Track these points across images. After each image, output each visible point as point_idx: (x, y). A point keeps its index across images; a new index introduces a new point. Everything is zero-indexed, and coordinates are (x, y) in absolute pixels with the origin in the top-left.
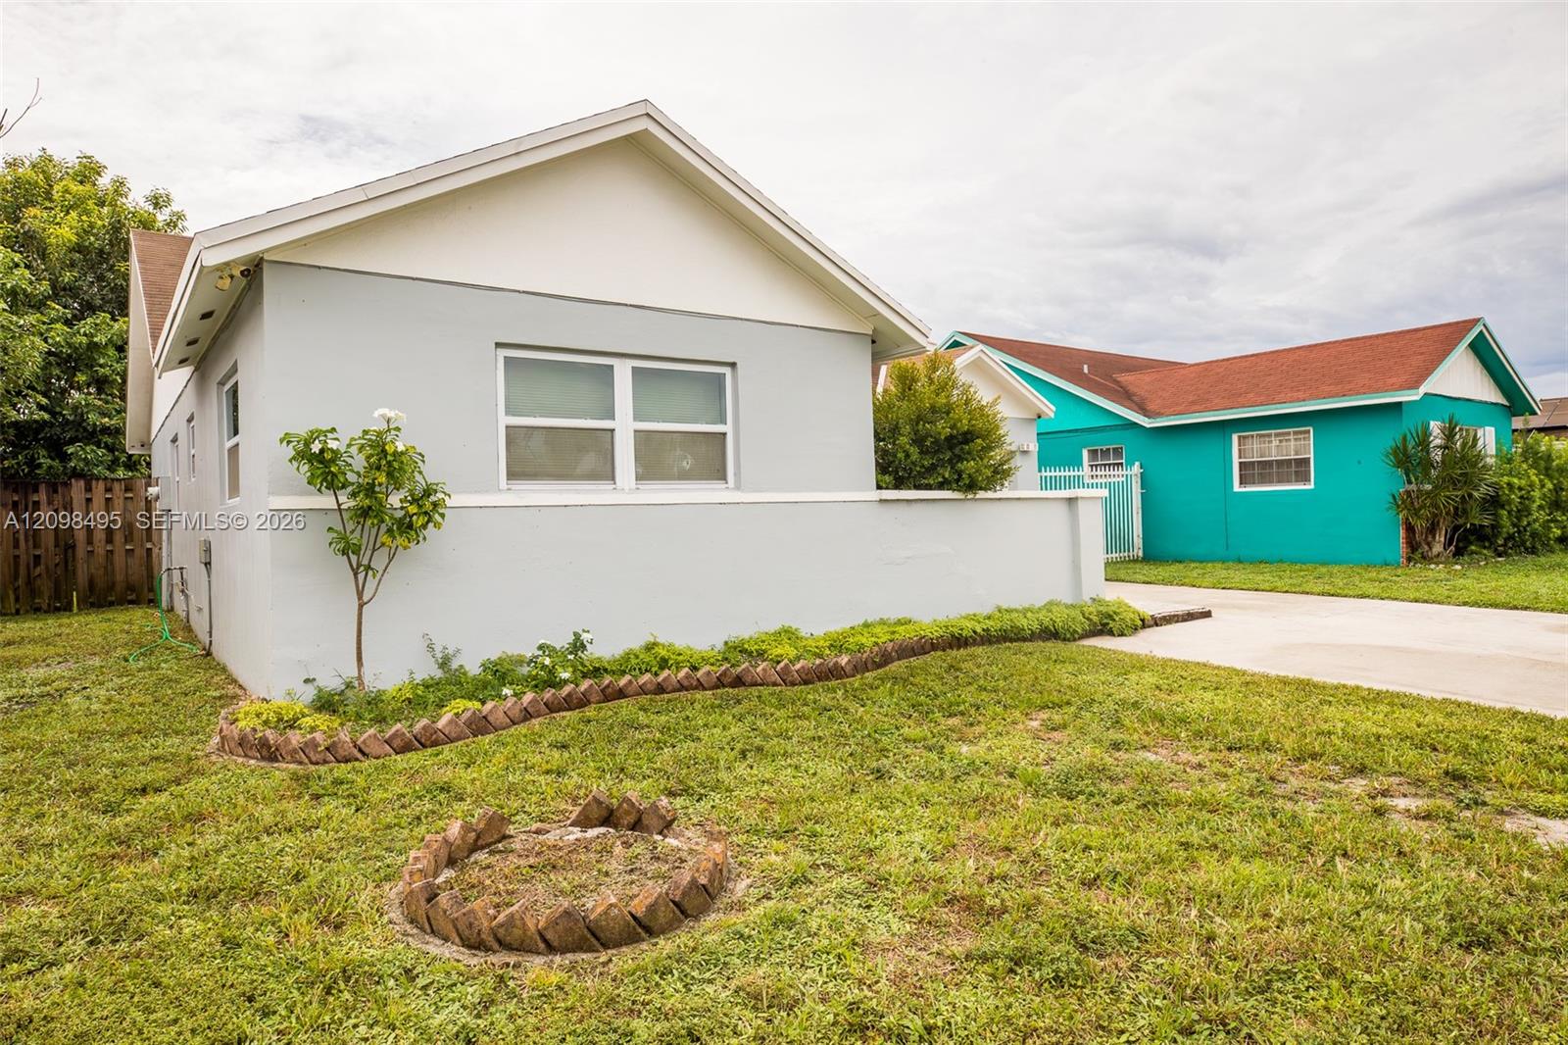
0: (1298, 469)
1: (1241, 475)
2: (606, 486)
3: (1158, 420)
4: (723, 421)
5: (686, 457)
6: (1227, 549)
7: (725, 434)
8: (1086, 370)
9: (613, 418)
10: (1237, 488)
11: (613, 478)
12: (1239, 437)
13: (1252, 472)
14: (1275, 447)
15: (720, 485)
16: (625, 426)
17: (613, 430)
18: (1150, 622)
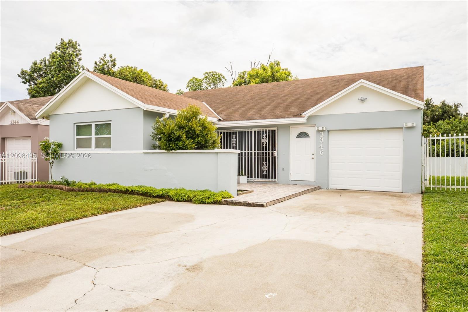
2: (90, 149)
5: (104, 143)
7: (111, 137)
9: (91, 135)
15: (109, 149)
16: (93, 137)
17: (91, 138)
18: (224, 203)
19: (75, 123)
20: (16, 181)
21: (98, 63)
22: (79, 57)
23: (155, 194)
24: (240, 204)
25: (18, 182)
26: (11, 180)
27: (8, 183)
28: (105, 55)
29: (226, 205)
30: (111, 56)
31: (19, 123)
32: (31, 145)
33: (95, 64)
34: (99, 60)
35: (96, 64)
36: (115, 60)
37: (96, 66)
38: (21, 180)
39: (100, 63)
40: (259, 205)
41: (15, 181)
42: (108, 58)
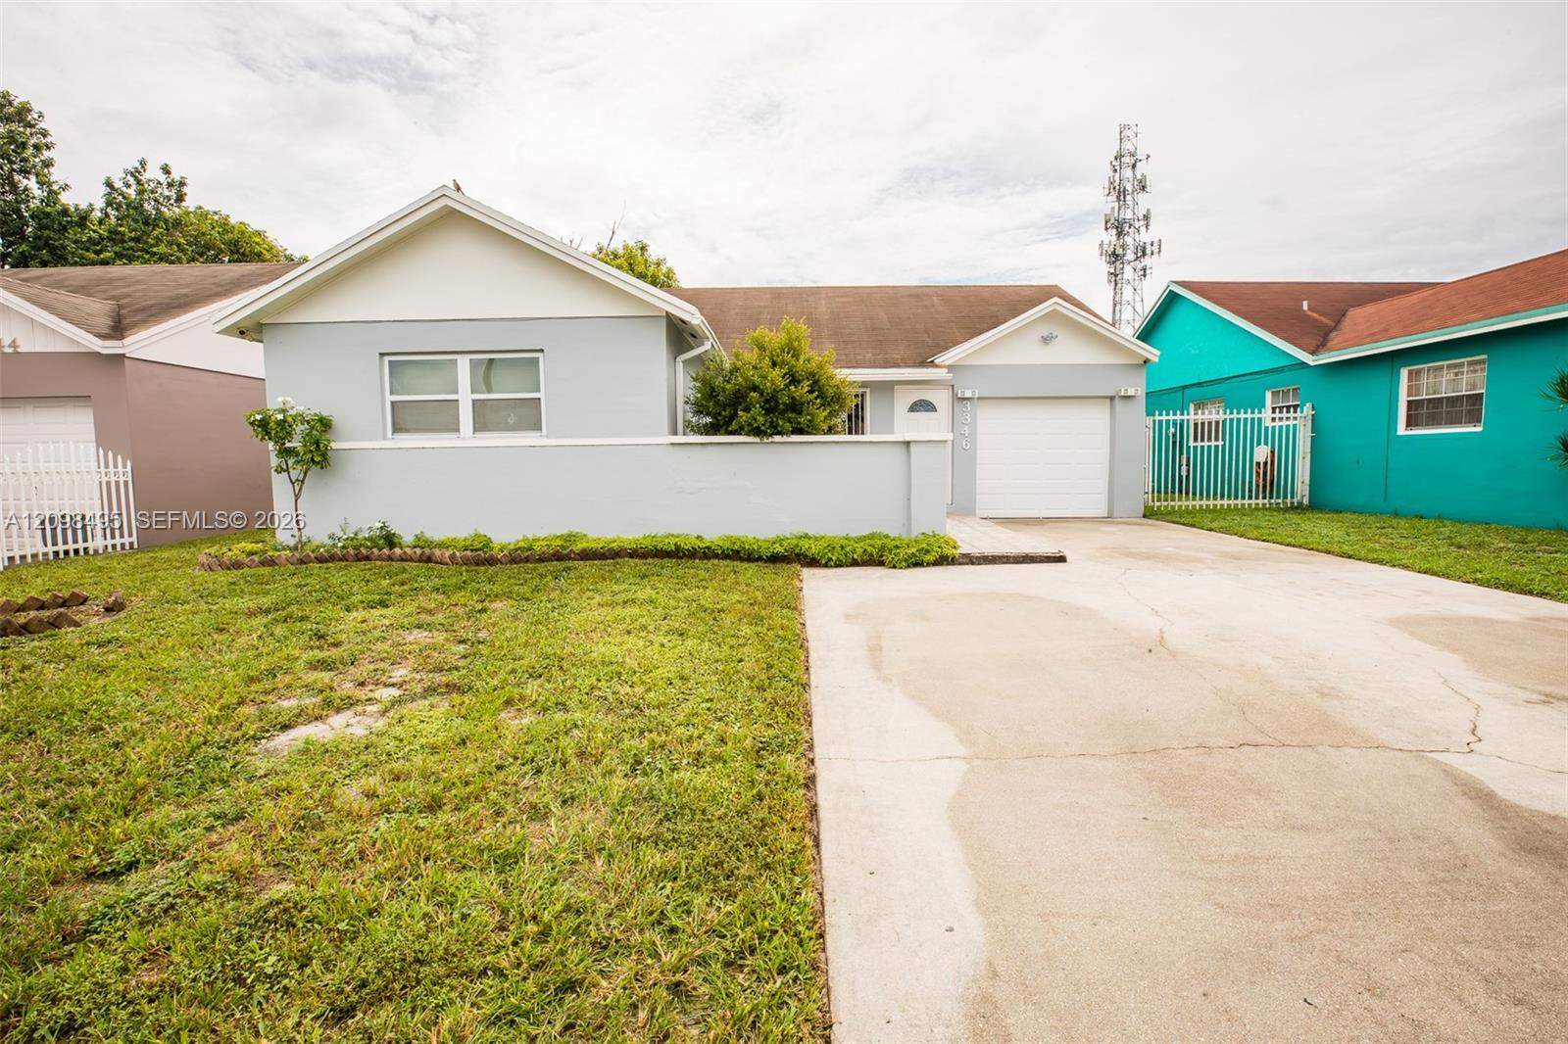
0: (1468, 408)
1: (1408, 416)
2: (454, 435)
3: (1321, 356)
4: (539, 391)
5: (510, 416)
6: (1385, 500)
7: (539, 399)
8: (1305, 307)
9: (457, 393)
10: (1401, 429)
11: (458, 430)
12: (1410, 372)
13: (1420, 412)
14: (1448, 381)
15: (536, 434)
16: (465, 398)
17: (458, 400)
18: (961, 560)
19: (382, 355)
20: (51, 549)
21: (118, 184)
22: (46, 154)
23: (765, 553)
24: (1005, 560)
25: (56, 553)
26: (31, 547)
27: (23, 557)
28: (143, 163)
29: (967, 564)
30: (166, 170)
31: (20, 350)
32: (92, 426)
33: (107, 186)
34: (124, 176)
35: (109, 184)
36: (182, 184)
37: (110, 194)
38: (66, 547)
39: (128, 186)
40: (1055, 557)
41: (45, 550)
42: (153, 173)
